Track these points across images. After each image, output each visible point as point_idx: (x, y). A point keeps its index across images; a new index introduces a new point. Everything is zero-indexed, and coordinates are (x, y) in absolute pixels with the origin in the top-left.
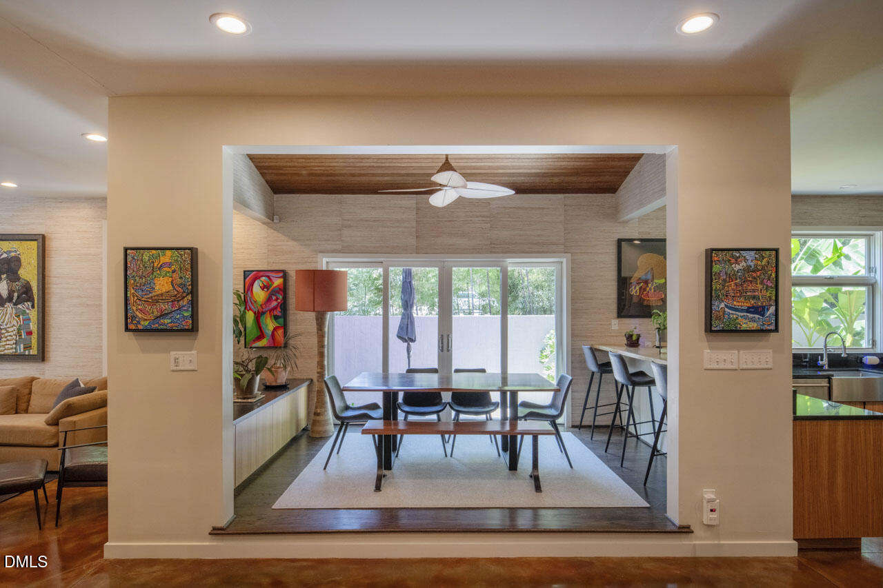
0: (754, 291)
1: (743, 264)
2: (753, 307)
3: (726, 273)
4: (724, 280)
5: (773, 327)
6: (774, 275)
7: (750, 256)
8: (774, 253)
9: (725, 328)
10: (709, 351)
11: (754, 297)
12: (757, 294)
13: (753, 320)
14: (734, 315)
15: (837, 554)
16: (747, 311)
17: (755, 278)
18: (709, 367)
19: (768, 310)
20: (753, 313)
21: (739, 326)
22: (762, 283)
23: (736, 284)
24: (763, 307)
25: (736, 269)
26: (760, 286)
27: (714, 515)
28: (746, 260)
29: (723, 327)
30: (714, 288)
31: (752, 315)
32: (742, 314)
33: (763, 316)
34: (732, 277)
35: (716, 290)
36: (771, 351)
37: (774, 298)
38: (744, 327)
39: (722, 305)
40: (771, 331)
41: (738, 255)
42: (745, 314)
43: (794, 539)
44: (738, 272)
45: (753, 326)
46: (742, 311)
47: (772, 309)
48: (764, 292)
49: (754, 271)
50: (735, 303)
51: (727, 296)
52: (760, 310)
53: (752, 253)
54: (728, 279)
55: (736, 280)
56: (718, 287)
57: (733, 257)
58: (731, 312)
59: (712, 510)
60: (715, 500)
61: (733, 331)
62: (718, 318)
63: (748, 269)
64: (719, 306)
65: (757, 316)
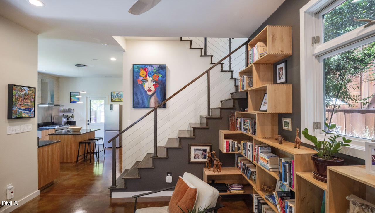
0: (28, 102)
1: (24, 92)
2: (27, 108)
3: (18, 95)
4: (17, 98)
5: (33, 116)
6: (34, 97)
7: (27, 89)
8: (34, 89)
9: (18, 117)
10: (9, 127)
11: (28, 105)
12: (28, 103)
13: (27, 113)
14: (21, 111)
15: (50, 188)
16: (25, 110)
17: (28, 98)
18: (9, 133)
19: (32, 109)
20: (27, 111)
21: (22, 116)
22: (30, 100)
23: (21, 100)
24: (30, 109)
25: (22, 94)
26: (30, 101)
27: (13, 194)
28: (25, 91)
29: (16, 117)
30: (13, 101)
31: (27, 112)
32: (23, 111)
33: (30, 112)
34: (20, 97)
35: (14, 102)
36: (31, 124)
37: (34, 105)
38: (24, 116)
39: (16, 108)
40: (33, 117)
41: (22, 88)
42: (24, 111)
43: (38, 189)
44: (22, 95)
45: (27, 115)
46: (23, 110)
47: (33, 109)
48: (31, 103)
49: (28, 95)
50: (21, 107)
51: (18, 104)
52: (29, 110)
53: (27, 88)
54: (19, 97)
55: (22, 98)
56: (15, 100)
57: (21, 89)
58: (19, 110)
59: (12, 192)
60: (13, 187)
61: (20, 118)
62: (15, 113)
63: (25, 94)
64: (15, 108)
65: (28, 112)
